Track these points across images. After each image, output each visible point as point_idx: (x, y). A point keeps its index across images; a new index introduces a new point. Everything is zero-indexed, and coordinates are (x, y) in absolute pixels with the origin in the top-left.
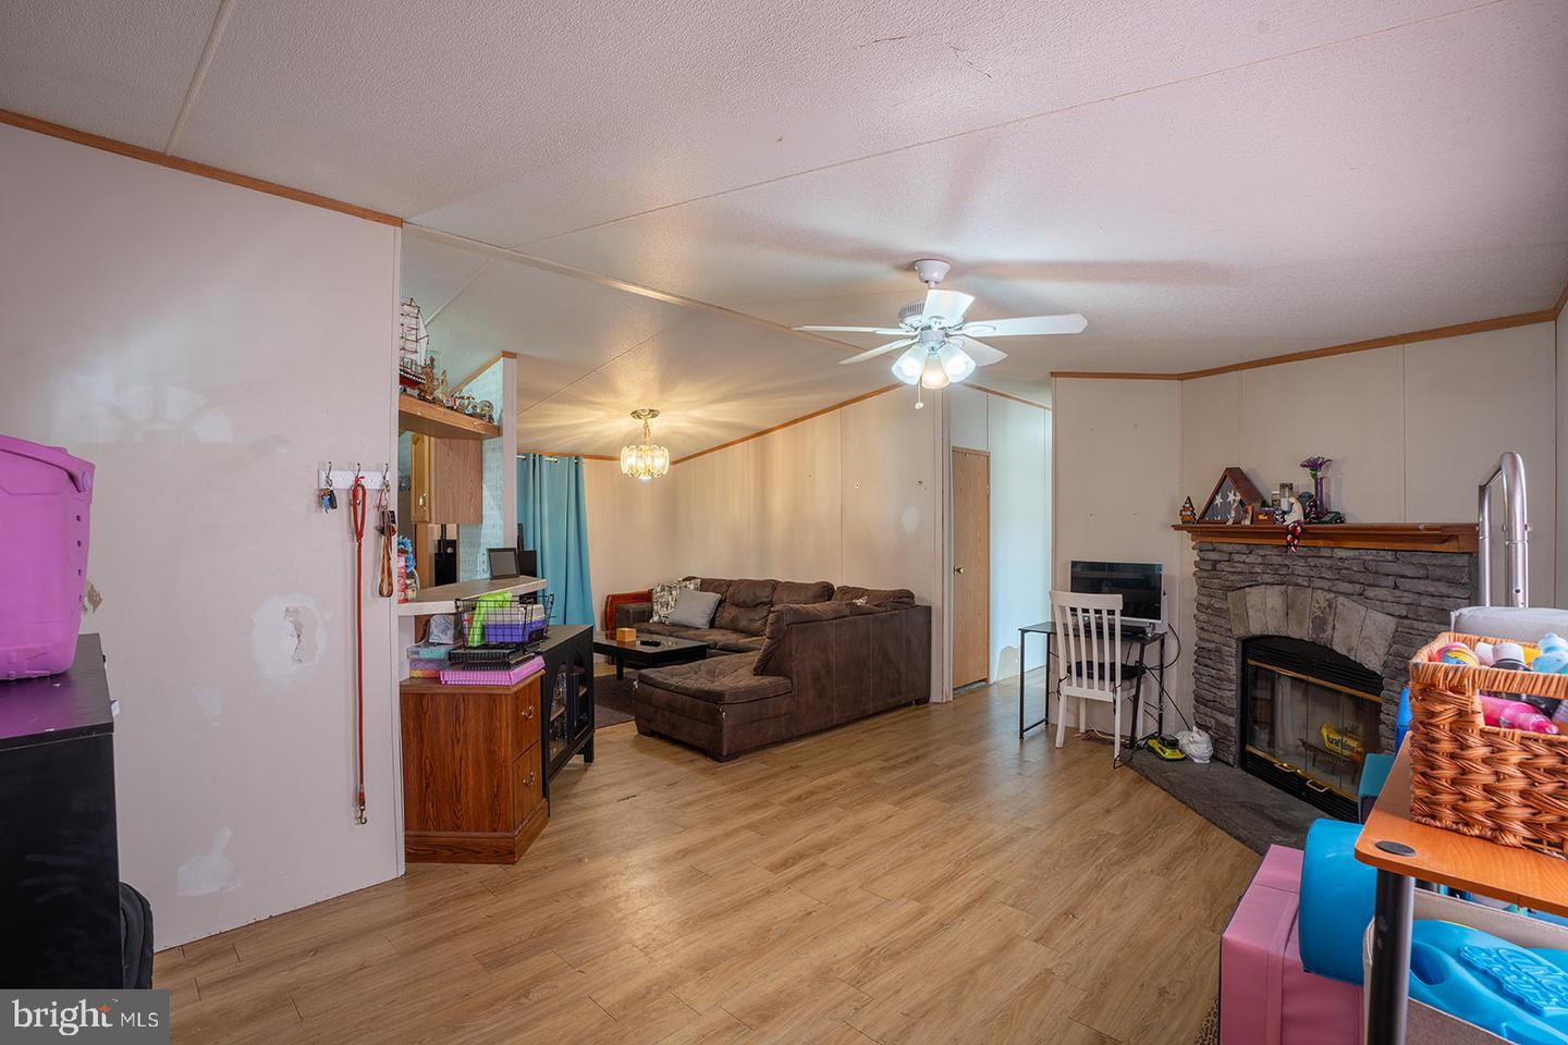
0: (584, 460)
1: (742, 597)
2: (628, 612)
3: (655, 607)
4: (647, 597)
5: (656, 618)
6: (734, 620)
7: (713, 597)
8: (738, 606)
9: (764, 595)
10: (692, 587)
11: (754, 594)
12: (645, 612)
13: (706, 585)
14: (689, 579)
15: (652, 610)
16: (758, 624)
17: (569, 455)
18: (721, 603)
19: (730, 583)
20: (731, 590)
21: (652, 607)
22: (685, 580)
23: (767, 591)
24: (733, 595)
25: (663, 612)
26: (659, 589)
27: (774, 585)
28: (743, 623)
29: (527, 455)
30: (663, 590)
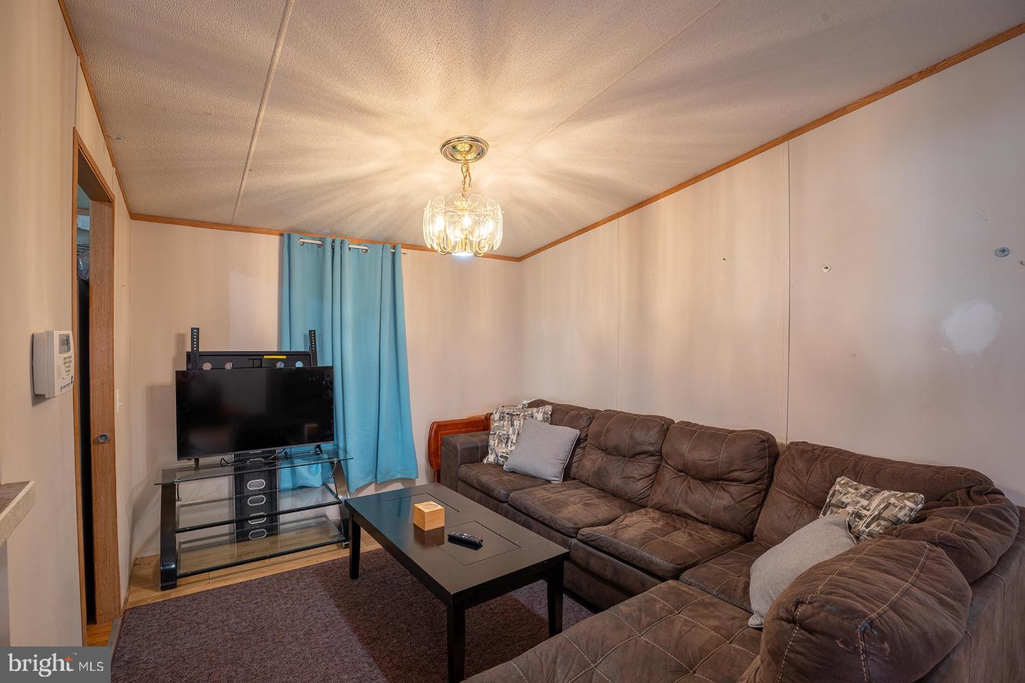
0: (403, 251)
1: (612, 440)
2: (455, 448)
3: (491, 443)
4: (483, 424)
5: (491, 458)
6: (599, 473)
7: (569, 434)
8: (606, 450)
9: (648, 439)
10: (540, 416)
11: (631, 437)
12: (477, 448)
13: (561, 414)
14: (538, 404)
15: (487, 446)
16: (640, 486)
17: (384, 243)
18: (579, 442)
19: (593, 415)
20: (594, 428)
21: (488, 442)
22: (532, 405)
23: (653, 435)
24: (598, 435)
25: (502, 450)
26: (496, 417)
27: (665, 427)
28: (615, 481)
29: (323, 240)
30: (502, 418)
